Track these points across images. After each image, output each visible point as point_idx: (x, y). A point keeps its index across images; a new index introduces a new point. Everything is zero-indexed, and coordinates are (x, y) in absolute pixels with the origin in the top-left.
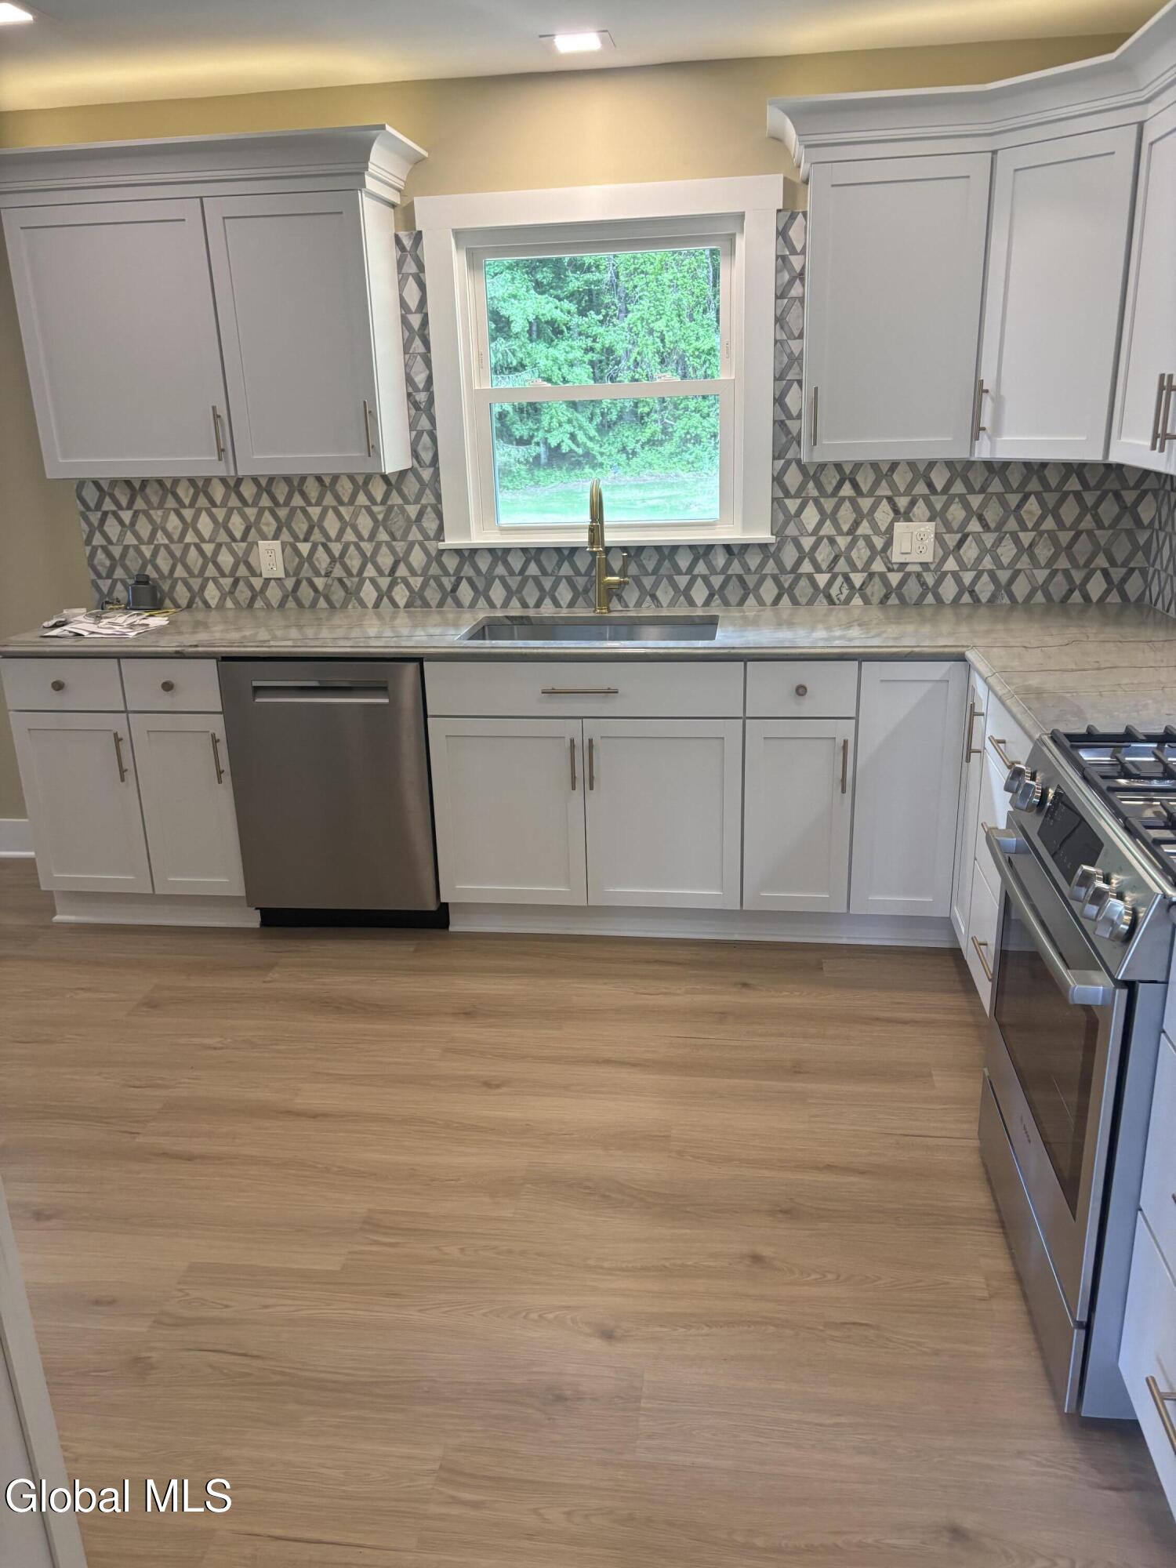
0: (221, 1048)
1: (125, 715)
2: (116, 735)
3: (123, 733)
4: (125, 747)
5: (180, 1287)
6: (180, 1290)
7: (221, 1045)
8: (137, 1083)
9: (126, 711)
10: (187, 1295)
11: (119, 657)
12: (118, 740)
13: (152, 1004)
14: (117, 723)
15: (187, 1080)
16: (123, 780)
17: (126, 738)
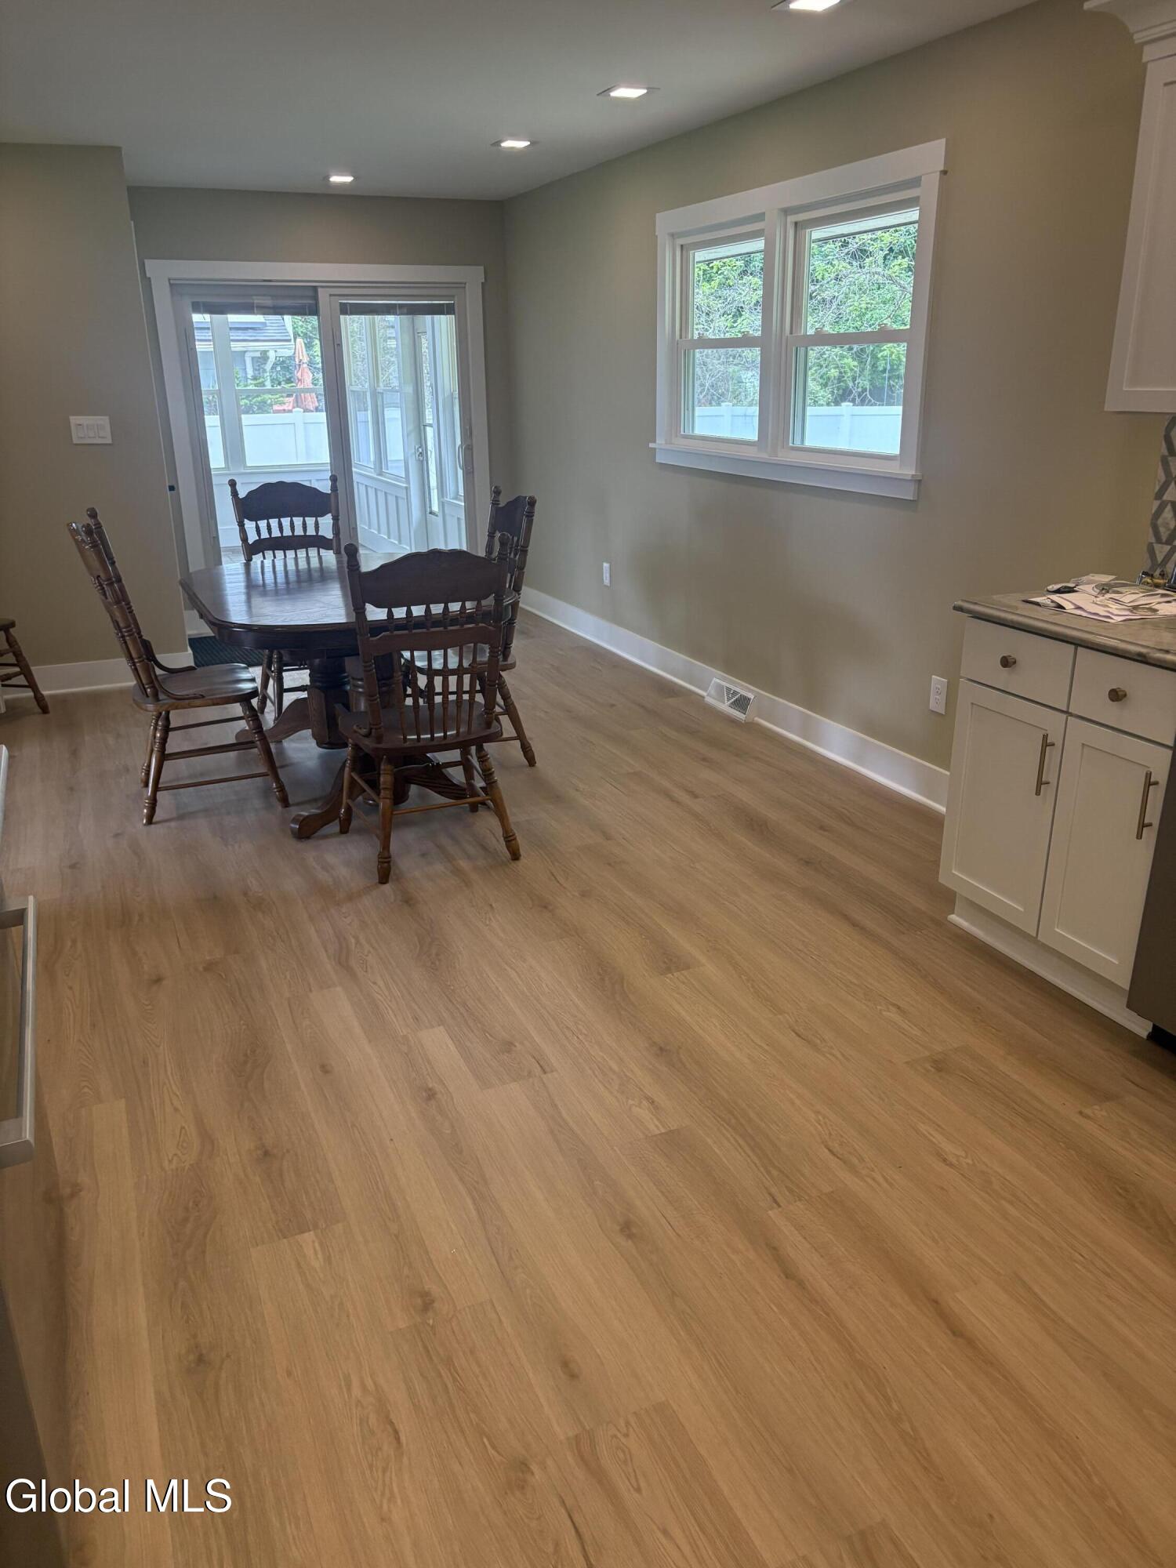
0: (951, 1165)
1: (1065, 716)
2: (1045, 737)
3: (1055, 737)
4: (1052, 755)
5: (632, 1420)
6: (628, 1424)
7: (954, 1161)
8: (836, 1147)
9: (1067, 712)
10: (626, 1435)
11: (1077, 643)
12: (1046, 744)
13: (940, 1066)
14: (1053, 723)
15: (881, 1180)
16: (1038, 793)
17: (1059, 744)
